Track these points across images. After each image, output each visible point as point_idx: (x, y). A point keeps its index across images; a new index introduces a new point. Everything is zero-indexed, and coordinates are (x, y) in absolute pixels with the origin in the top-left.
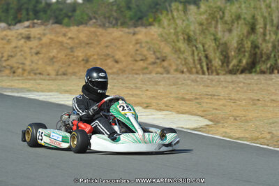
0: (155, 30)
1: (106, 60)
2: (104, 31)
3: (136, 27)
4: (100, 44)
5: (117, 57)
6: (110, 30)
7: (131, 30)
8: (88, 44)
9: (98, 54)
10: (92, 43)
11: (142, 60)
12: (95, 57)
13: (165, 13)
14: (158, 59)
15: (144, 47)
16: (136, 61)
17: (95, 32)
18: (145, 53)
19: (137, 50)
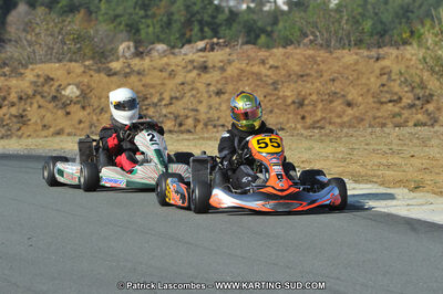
0: (412, 52)
1: (331, 102)
2: (327, 55)
3: (380, 47)
4: (321, 76)
5: (350, 97)
6: (338, 53)
7: (374, 53)
8: (302, 76)
9: (318, 93)
10: (307, 75)
11: (390, 101)
12: (314, 97)
13: (428, 23)
14: (419, 99)
15: (394, 80)
16: (382, 103)
17: (312, 57)
18: (397, 89)
19: (383, 85)
